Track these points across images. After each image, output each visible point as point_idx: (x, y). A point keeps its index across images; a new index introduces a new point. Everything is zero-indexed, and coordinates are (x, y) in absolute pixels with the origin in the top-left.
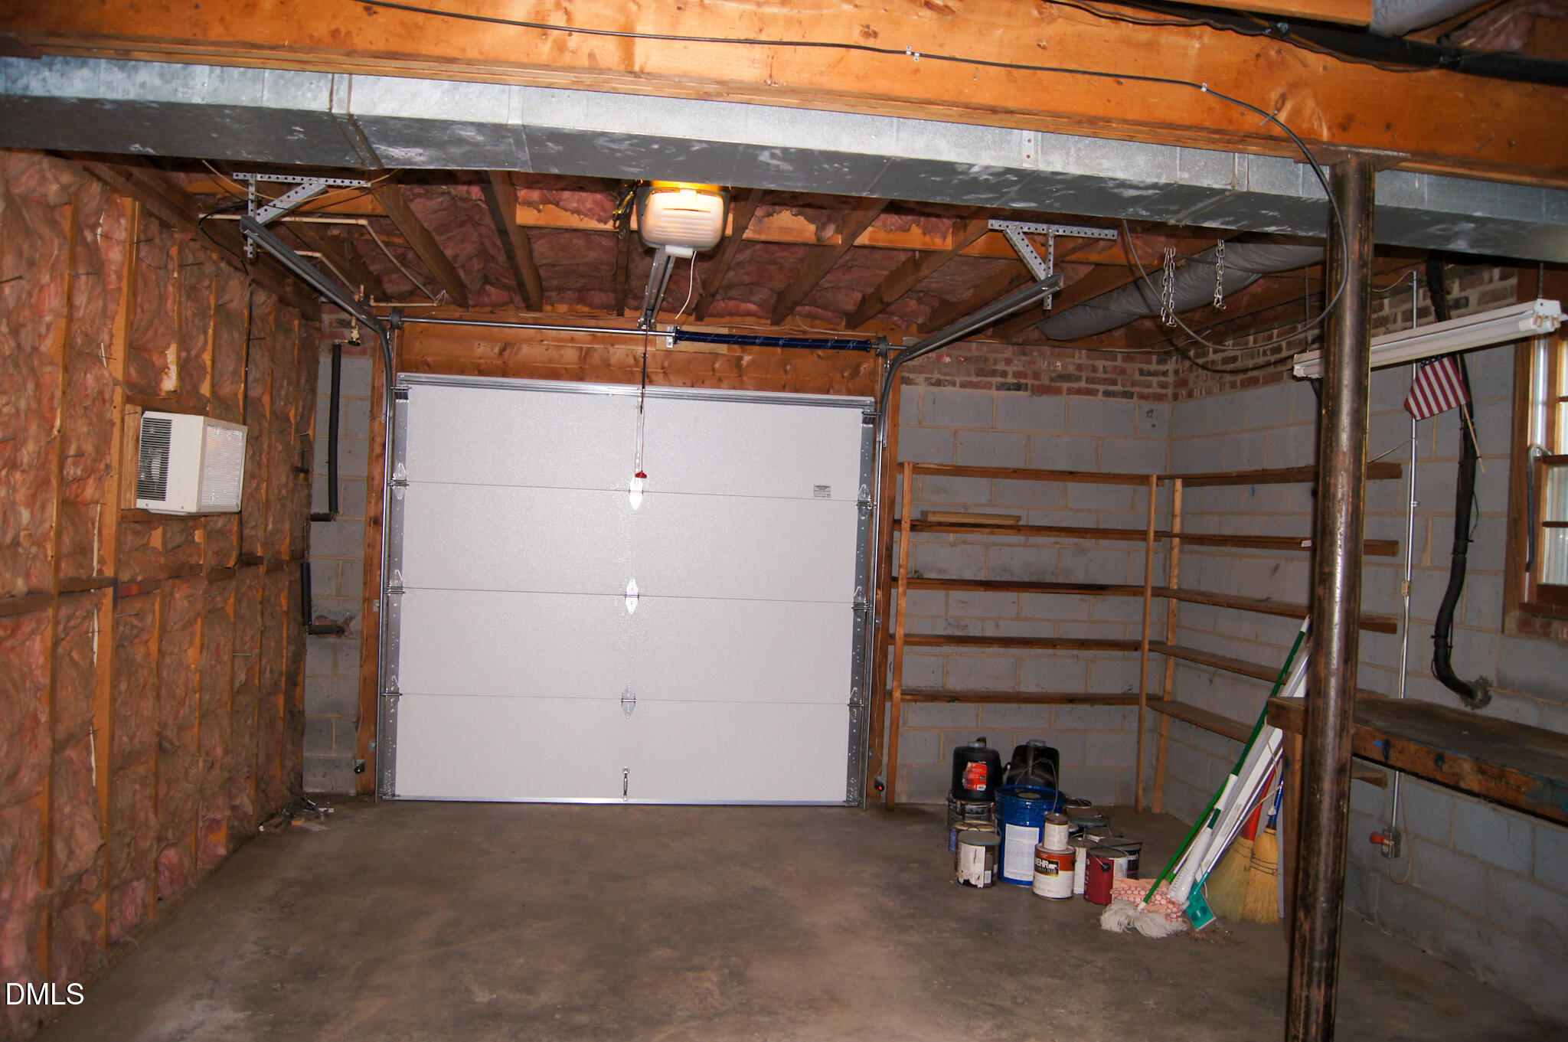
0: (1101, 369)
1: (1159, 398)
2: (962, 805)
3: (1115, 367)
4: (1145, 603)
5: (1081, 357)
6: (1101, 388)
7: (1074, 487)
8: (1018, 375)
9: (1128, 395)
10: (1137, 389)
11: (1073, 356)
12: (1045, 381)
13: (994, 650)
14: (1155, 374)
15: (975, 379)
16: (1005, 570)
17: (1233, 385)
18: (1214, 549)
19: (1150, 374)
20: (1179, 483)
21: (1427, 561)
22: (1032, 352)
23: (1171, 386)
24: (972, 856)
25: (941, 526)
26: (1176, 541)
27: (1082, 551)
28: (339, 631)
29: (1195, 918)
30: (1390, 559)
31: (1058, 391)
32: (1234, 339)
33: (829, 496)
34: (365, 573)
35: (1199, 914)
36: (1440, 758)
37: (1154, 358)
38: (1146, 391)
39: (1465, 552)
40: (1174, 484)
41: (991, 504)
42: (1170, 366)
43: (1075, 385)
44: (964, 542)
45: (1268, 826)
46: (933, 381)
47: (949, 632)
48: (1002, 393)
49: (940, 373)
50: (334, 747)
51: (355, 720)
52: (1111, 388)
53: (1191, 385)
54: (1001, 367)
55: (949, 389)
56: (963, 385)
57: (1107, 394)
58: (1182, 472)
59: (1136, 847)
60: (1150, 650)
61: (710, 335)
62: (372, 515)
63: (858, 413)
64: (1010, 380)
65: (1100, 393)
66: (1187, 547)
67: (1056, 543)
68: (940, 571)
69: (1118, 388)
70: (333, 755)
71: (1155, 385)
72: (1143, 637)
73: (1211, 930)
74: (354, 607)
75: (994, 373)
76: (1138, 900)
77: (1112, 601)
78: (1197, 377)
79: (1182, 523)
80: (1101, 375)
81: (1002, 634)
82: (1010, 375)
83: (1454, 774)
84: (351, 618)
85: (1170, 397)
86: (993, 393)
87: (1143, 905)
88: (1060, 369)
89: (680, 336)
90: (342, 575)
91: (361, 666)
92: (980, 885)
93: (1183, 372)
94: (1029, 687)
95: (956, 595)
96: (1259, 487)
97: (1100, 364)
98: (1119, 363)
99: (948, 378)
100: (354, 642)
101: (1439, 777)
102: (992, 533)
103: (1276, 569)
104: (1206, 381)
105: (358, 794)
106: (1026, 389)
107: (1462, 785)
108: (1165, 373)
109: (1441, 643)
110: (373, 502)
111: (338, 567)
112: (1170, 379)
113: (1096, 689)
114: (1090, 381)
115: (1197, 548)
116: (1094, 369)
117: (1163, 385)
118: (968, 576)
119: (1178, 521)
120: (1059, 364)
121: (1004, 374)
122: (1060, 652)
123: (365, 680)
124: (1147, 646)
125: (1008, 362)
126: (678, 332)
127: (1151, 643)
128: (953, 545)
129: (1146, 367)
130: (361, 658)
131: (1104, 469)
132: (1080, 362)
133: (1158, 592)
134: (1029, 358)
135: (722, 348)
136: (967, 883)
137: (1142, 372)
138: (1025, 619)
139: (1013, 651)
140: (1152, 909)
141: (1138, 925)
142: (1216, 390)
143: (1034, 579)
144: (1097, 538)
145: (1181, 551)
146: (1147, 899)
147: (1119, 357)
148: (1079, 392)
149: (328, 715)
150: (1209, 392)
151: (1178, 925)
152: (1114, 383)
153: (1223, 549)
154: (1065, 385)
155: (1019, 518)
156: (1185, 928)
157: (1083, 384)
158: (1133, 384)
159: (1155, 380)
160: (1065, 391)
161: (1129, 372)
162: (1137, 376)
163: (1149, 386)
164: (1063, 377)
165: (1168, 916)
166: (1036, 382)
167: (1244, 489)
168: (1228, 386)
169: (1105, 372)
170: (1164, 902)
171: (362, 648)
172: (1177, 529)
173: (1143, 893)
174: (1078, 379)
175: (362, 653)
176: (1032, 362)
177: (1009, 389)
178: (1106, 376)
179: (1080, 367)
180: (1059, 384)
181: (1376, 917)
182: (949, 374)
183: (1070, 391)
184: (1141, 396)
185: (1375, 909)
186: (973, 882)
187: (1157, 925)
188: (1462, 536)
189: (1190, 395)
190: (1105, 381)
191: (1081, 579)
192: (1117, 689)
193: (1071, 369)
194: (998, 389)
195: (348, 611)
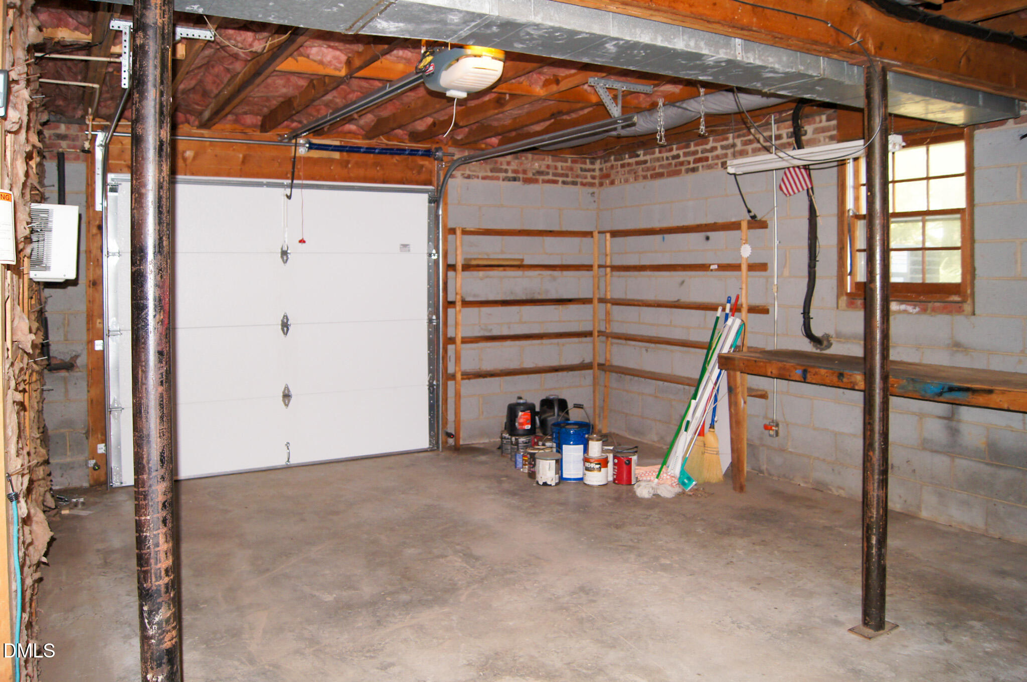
0: (560, 168)
1: (592, 185)
2: (516, 439)
3: (567, 167)
4: (594, 308)
5: (549, 160)
6: (561, 179)
7: (549, 240)
8: (515, 171)
9: (574, 183)
10: (579, 180)
11: (544, 160)
12: (530, 175)
13: (508, 343)
14: (589, 170)
15: (490, 174)
16: (512, 293)
17: (645, 177)
18: (636, 273)
19: (586, 170)
20: (608, 235)
21: (786, 273)
22: (521, 157)
23: (598, 178)
24: (547, 467)
25: (478, 267)
26: (608, 270)
27: (554, 278)
28: (69, 366)
29: (684, 484)
30: (763, 273)
31: (536, 181)
32: (644, 150)
33: (409, 251)
34: (88, 323)
35: (686, 481)
36: (841, 375)
37: (588, 161)
38: (585, 181)
39: (815, 267)
40: (606, 237)
41: (502, 252)
42: (597, 166)
43: (546, 178)
44: (487, 277)
45: (710, 428)
46: (466, 176)
47: (482, 333)
48: (506, 183)
49: (470, 170)
50: (69, 453)
51: (84, 432)
52: (565, 179)
53: (612, 177)
54: (504, 167)
55: (476, 180)
56: (484, 178)
57: (564, 183)
58: (609, 229)
59: (635, 450)
60: (598, 336)
61: (331, 146)
62: (91, 279)
63: (425, 197)
64: (510, 174)
65: (560, 182)
66: (615, 273)
67: (540, 275)
68: (474, 296)
69: (569, 179)
70: (68, 460)
71: (589, 177)
72: (594, 329)
73: (695, 490)
74: (80, 348)
75: (501, 171)
76: (652, 478)
77: (572, 307)
78: (618, 172)
79: (611, 259)
80: (560, 171)
81: (512, 333)
82: (510, 171)
83: (851, 382)
84: (77, 357)
85: (597, 185)
86: (501, 182)
87: (656, 480)
88: (537, 167)
89: (312, 147)
90: (68, 325)
91: (88, 391)
92: (553, 484)
93: (606, 169)
94: (528, 364)
95: (485, 310)
96: (667, 236)
97: (559, 164)
98: (569, 164)
99: (474, 174)
100: (79, 374)
101: (841, 384)
102: (505, 270)
103: (683, 282)
104: (624, 174)
105: (91, 486)
106: (519, 180)
107: (857, 388)
108: (594, 170)
109: (806, 316)
110: (92, 269)
111: (64, 319)
112: (597, 173)
113: (564, 362)
114: (555, 175)
115: (622, 273)
116: (556, 168)
117: (593, 177)
118: (491, 298)
119: (608, 258)
120: (537, 164)
121: (506, 171)
122: (545, 341)
123: (92, 401)
124: (596, 334)
125: (508, 163)
126: (310, 144)
127: (599, 332)
128: (481, 279)
129: (583, 166)
130: (88, 385)
131: (564, 229)
132: (548, 163)
133: (602, 301)
134: (520, 161)
135: (336, 155)
136: (545, 484)
137: (582, 170)
138: (525, 322)
139: (517, 343)
140: (661, 482)
141: (659, 492)
142: (631, 180)
143: (529, 297)
144: (562, 270)
145: (612, 276)
146: (658, 477)
147: (569, 160)
148: (549, 181)
149: (62, 430)
150: (626, 181)
151: (678, 490)
152: (567, 176)
153: (642, 273)
154: (541, 178)
155: (522, 260)
156: (680, 490)
157: (550, 177)
158: (577, 176)
159: (589, 174)
160: (541, 182)
161: (575, 169)
162: (579, 172)
163: (586, 178)
164: (540, 173)
165: (672, 485)
166: (525, 176)
167: (658, 238)
168: (641, 178)
169: (562, 169)
170: (668, 477)
171: (88, 378)
172: (608, 263)
173: (654, 474)
174: (548, 174)
175: (88, 382)
176: (521, 164)
177: (509, 180)
178: (562, 172)
179: (548, 167)
180: (537, 177)
181: (765, 471)
182: (474, 171)
183: (544, 182)
184: (583, 184)
185: (764, 467)
186: (549, 483)
187: (668, 491)
188: (813, 258)
189: (612, 183)
190: (562, 175)
191: (554, 296)
192: (576, 361)
193: (543, 168)
194: (503, 180)
195: (74, 351)
